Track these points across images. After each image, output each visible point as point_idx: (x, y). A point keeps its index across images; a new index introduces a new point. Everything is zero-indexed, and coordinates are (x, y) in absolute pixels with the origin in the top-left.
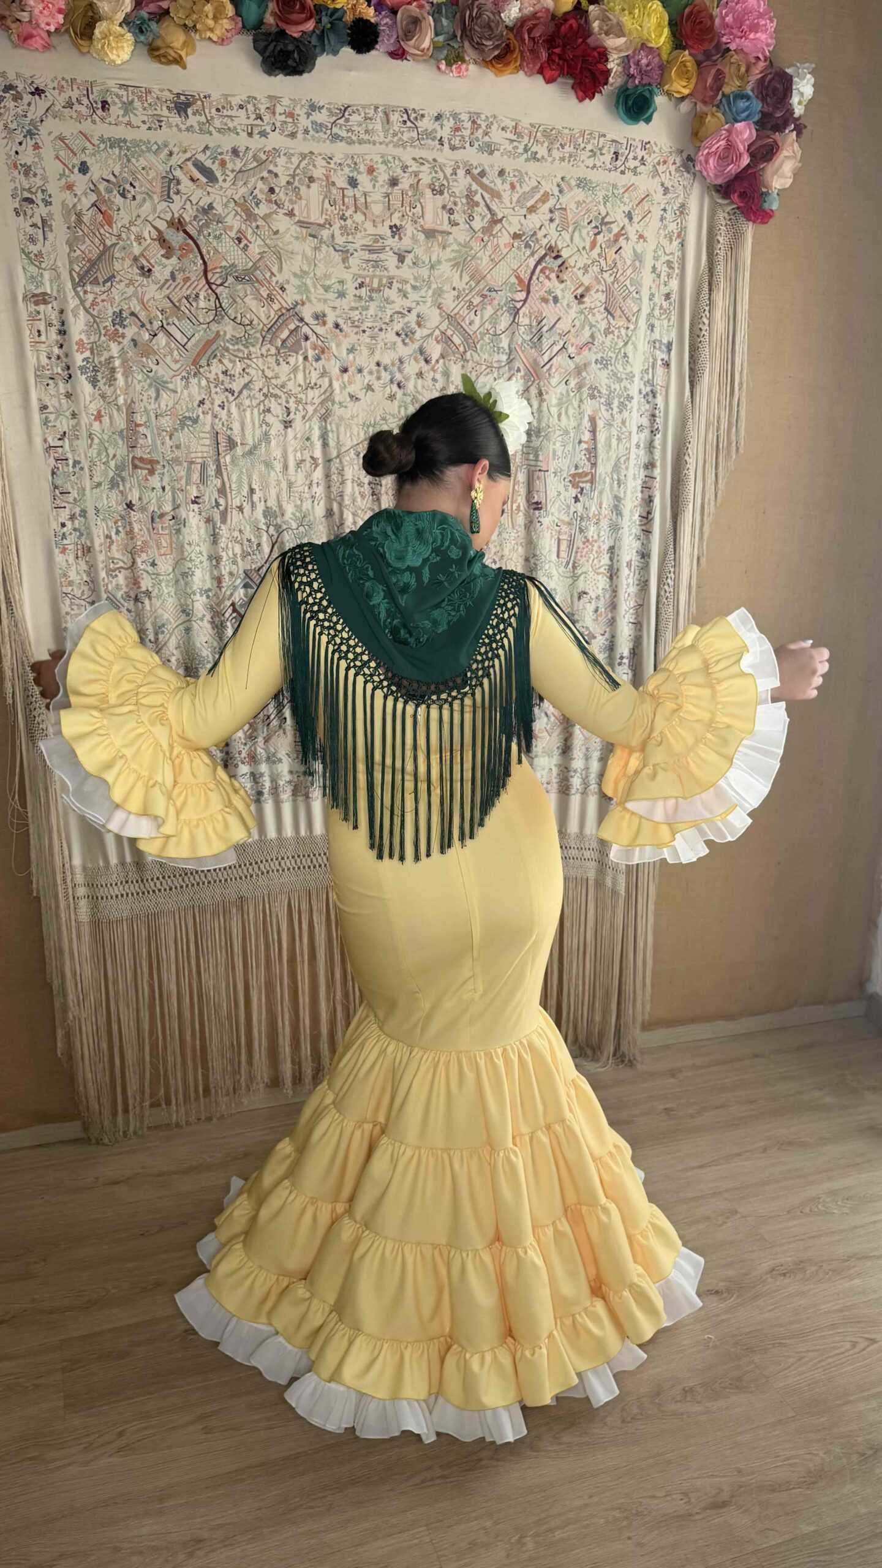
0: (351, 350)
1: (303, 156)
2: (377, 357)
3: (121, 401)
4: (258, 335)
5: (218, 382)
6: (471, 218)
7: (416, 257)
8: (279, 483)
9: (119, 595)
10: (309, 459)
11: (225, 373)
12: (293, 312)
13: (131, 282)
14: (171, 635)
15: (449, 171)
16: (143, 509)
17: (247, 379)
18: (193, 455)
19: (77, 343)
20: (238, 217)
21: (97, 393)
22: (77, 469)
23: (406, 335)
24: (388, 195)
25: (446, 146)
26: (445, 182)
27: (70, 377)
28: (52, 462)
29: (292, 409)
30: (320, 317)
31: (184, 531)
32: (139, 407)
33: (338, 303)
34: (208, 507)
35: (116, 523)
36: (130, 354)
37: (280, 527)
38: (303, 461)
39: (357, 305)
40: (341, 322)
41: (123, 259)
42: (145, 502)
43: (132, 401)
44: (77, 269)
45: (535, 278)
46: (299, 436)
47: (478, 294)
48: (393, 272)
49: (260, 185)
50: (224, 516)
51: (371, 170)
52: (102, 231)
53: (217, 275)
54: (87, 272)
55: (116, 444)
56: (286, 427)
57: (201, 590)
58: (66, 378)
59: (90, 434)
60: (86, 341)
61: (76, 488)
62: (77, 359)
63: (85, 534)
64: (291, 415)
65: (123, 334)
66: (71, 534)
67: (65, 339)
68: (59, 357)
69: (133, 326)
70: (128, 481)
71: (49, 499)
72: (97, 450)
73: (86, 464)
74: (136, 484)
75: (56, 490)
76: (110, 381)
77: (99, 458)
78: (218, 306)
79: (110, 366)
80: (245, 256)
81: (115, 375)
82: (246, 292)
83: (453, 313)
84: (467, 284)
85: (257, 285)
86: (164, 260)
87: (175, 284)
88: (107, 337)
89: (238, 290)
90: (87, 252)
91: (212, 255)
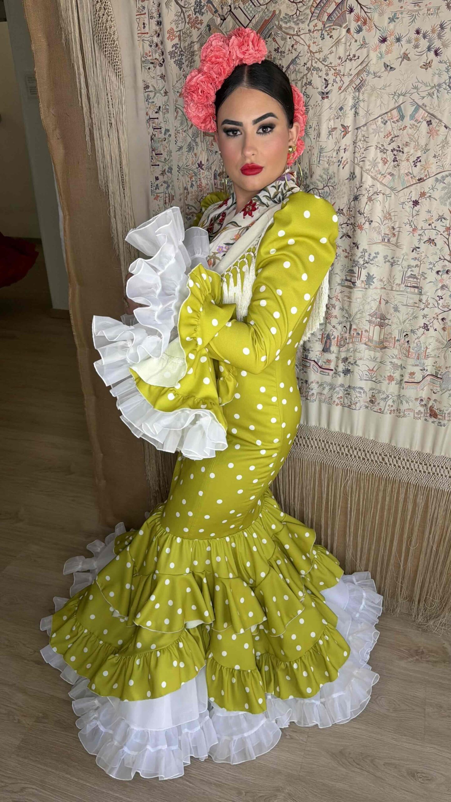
0: (392, 20)
4: (308, 11)
8: (312, 148)
10: (341, 127)
11: (277, 50)
16: (209, 168)
19: (168, 31)
21: (183, 73)
22: (167, 136)
27: (164, 62)
28: (151, 130)
29: (331, 82)
35: (191, 178)
38: (335, 128)
42: (210, 162)
46: (334, 106)
56: (323, 98)
58: (161, 62)
59: (177, 108)
60: (175, 30)
61: (166, 150)
62: (169, 46)
63: (171, 185)
64: (330, 86)
65: (201, 20)
66: (162, 185)
67: (161, 29)
68: (157, 45)
69: (209, 13)
70: (200, 146)
71: (148, 159)
72: (180, 121)
73: (172, 132)
74: (205, 147)
75: (153, 152)
76: (191, 63)
77: (181, 127)
79: (192, 50)
81: (194, 58)
88: (190, 25)
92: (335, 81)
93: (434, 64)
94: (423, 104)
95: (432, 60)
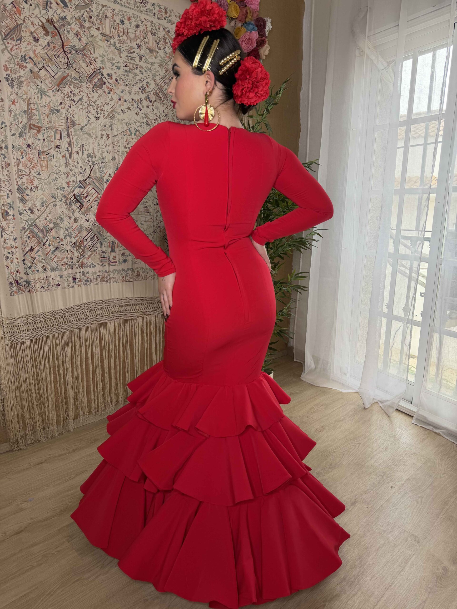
0: (122, 92)
1: (103, 6)
2: (133, 96)
3: (24, 97)
4: (85, 78)
5: (68, 96)
6: (165, 48)
7: (146, 59)
8: (93, 143)
9: (23, 188)
10: (106, 135)
11: (71, 92)
12: (99, 71)
13: (29, 43)
14: (47, 207)
15: (157, 27)
16: (35, 148)
17: (80, 97)
18: (57, 126)
19: (4, 66)
20: (77, 25)
21: (14, 91)
22: (3, 126)
23: (143, 89)
24: (135, 31)
25: (156, 17)
26: (156, 32)
27: (0, 82)
29: (99, 113)
30: (110, 75)
31: (54, 160)
32: (32, 101)
33: (117, 71)
34: (64, 150)
35: (22, 153)
36: (29, 76)
37: (94, 162)
39: (125, 74)
40: (118, 79)
41: (26, 31)
42: (36, 144)
43: (30, 98)
44: (4, 31)
46: (102, 124)
47: (168, 78)
48: (138, 63)
49: (86, 13)
50: (70, 154)
51: (129, 19)
52: (16, 16)
53: (67, 49)
54: (9, 34)
55: (22, 117)
56: (97, 120)
57: (61, 187)
60: (8, 66)
61: (3, 135)
62: (4, 74)
63: (7, 157)
64: (99, 115)
65: (25, 66)
69: (31, 63)
70: (28, 134)
72: (13, 118)
73: (8, 124)
74: (32, 136)
76: (20, 87)
77: (14, 122)
78: (68, 62)
79: (20, 80)
80: (79, 43)
81: (22, 85)
82: (80, 58)
83: (159, 84)
84: (164, 74)
85: (84, 56)
86: (45, 36)
87: (49, 48)
88: (18, 66)
89: (77, 57)
90: (9, 25)
91: (65, 38)
92: (101, 113)
93: (140, 114)
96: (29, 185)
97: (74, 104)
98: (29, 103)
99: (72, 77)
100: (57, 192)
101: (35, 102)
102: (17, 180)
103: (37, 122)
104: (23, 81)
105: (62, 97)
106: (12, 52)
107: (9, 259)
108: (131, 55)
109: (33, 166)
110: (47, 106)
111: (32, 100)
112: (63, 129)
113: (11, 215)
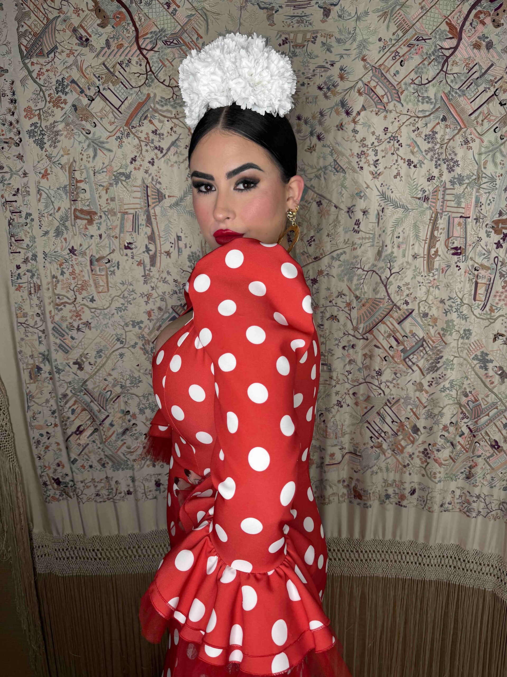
3: (64, 161)
5: (148, 141)
7: (343, 10)
9: (64, 326)
11: (155, 132)
13: (71, 52)
16: (84, 254)
17: (174, 137)
18: (126, 207)
19: (25, 110)
21: (45, 154)
22: (28, 221)
23: (327, 89)
27: (21, 141)
28: (8, 214)
31: (119, 272)
32: (77, 166)
34: (140, 252)
35: (61, 265)
36: (72, 118)
41: (64, 31)
42: (84, 247)
43: (74, 160)
44: (25, 42)
45: (468, 23)
47: (405, 44)
48: (318, 26)
50: (153, 259)
52: (45, 6)
53: (148, 41)
54: (33, 45)
55: (61, 198)
57: (133, 322)
58: (17, 142)
59: (39, 190)
60: (34, 108)
61: (28, 236)
62: (26, 125)
63: (36, 274)
65: (65, 100)
66: (25, 274)
67: (16, 108)
68: (11, 124)
69: (74, 93)
70: (71, 230)
71: (7, 246)
72: (44, 204)
73: (35, 216)
74: (78, 232)
75: (13, 238)
76: (54, 143)
77: (46, 211)
78: (149, 70)
79: (55, 129)
80: (173, 20)
81: (59, 138)
82: (174, 55)
83: (377, 65)
84: (394, 34)
85: (183, 47)
86: (100, 29)
87: (109, 52)
88: (51, 104)
89: (166, 55)
90: (33, 27)
91: (143, 20)
93: (317, 148)
94: (312, 186)
95: (316, 145)
96: (75, 320)
97: (160, 155)
98: (72, 171)
99: (157, 99)
100: (126, 332)
101: (83, 167)
102: (53, 314)
103: (87, 203)
104: (60, 131)
105: (135, 146)
106: (40, 79)
107: (42, 444)
108: (299, 12)
109: (79, 286)
110: (105, 170)
111: (77, 164)
112: (137, 210)
113: (46, 372)
